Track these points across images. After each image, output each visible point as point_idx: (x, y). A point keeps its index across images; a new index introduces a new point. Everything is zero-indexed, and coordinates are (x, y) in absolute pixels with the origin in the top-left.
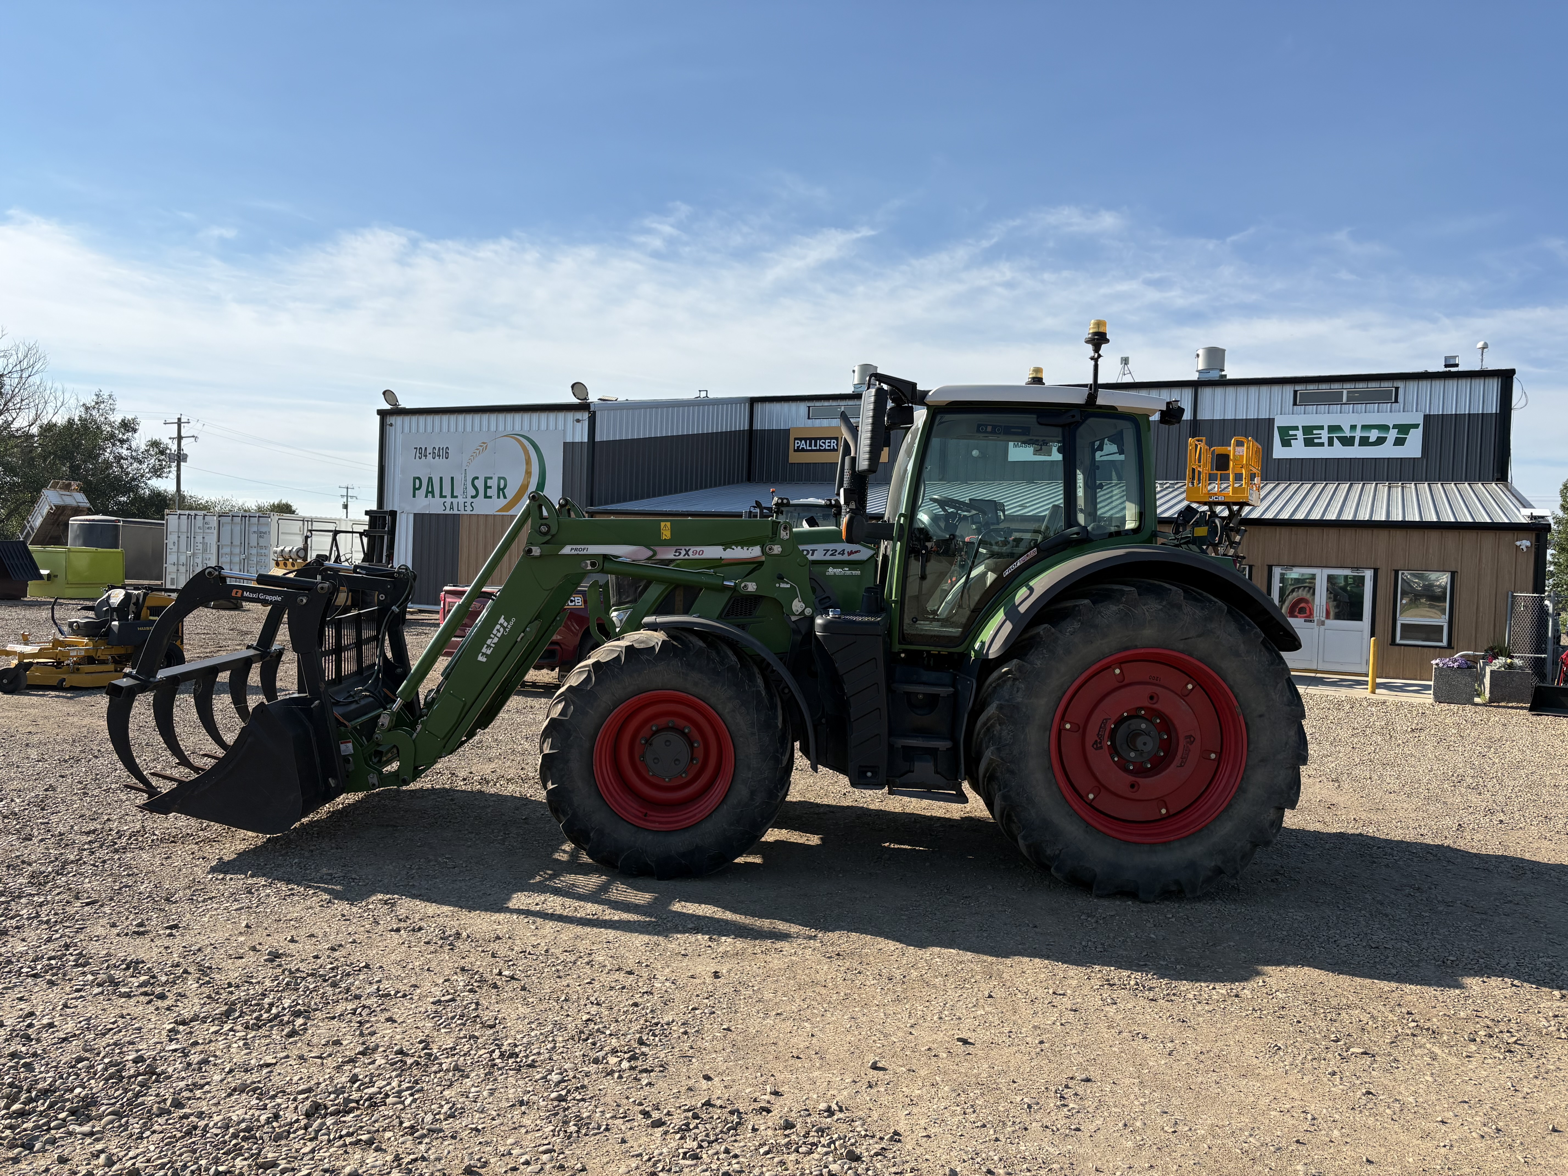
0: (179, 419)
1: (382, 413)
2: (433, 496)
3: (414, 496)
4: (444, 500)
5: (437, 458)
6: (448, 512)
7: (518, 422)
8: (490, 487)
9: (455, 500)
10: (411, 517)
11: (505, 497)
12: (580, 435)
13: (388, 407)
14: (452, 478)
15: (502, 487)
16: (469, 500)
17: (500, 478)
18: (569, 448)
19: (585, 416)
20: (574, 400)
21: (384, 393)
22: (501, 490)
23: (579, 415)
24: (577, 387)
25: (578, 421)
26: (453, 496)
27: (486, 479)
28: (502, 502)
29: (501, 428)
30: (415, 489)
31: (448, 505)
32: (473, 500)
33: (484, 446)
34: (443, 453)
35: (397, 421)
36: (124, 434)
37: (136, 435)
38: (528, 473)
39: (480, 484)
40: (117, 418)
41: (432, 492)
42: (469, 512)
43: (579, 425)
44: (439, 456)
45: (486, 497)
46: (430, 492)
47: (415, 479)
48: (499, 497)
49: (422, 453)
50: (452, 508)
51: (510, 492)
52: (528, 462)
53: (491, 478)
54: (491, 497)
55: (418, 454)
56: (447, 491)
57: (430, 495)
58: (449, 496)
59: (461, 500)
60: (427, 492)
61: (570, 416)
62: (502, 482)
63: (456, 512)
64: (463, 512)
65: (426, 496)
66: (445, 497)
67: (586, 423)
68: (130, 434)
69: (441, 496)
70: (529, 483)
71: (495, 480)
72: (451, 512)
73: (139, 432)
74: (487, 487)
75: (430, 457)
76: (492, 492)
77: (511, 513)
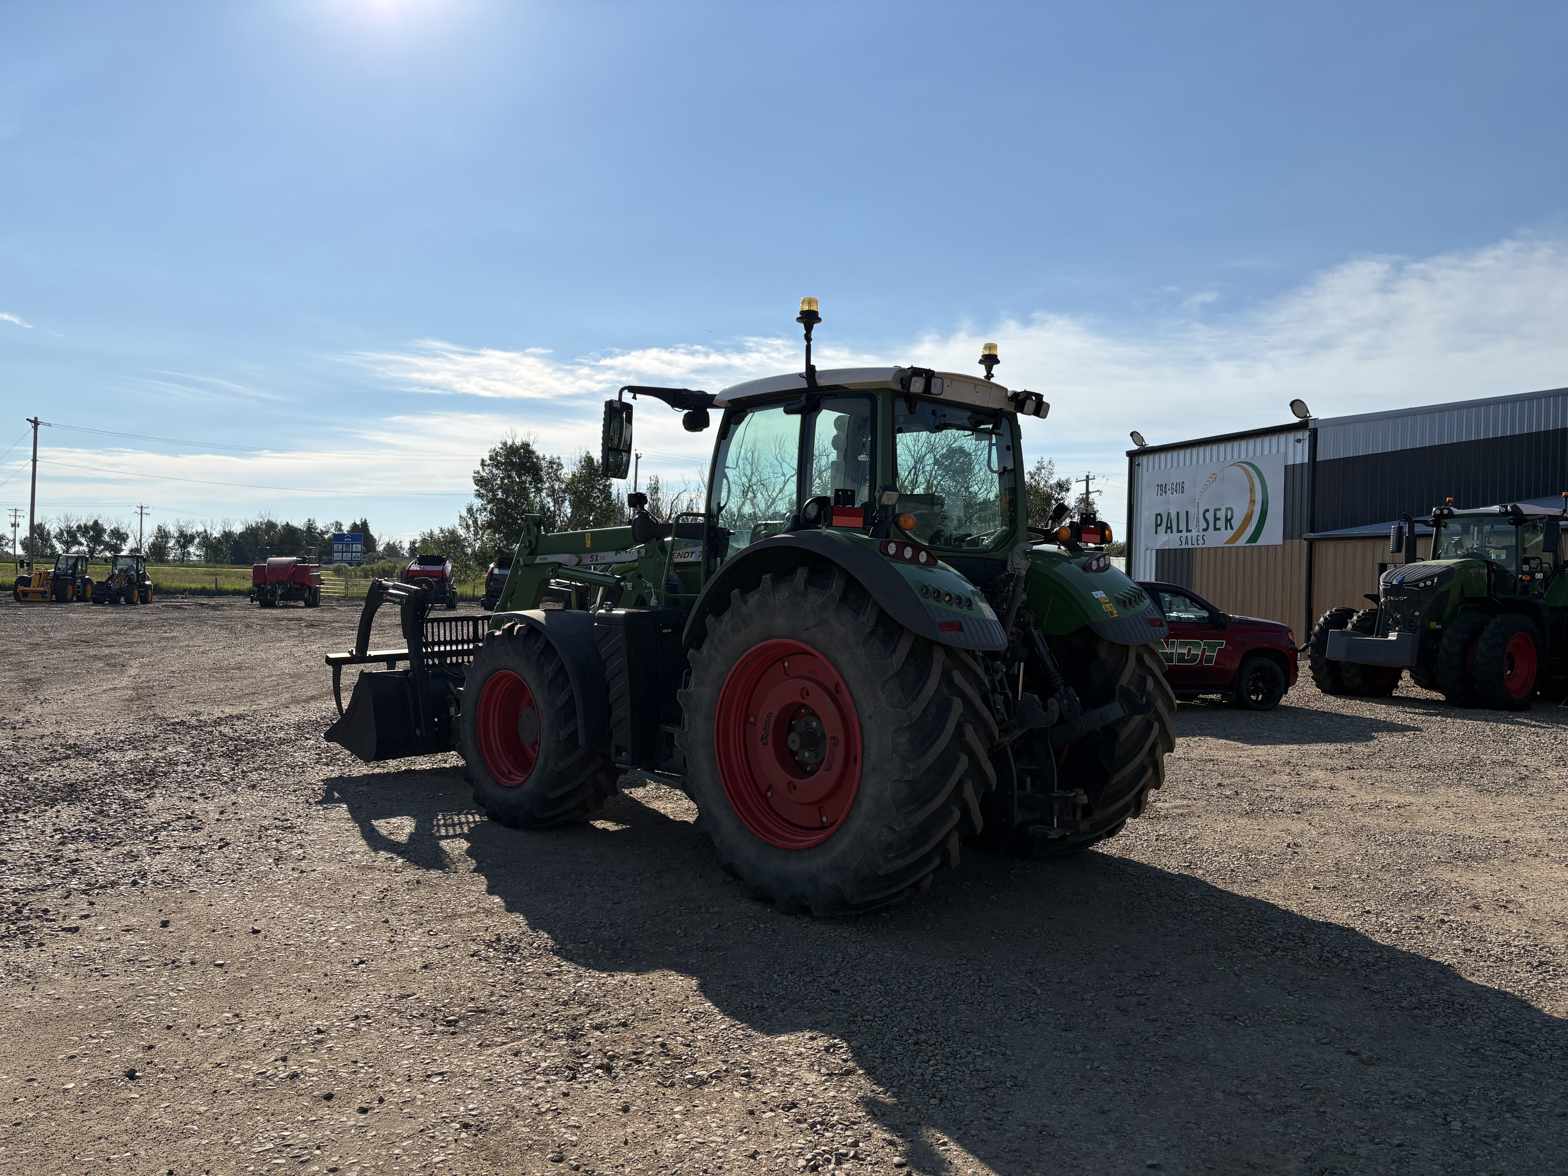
0: (1087, 477)
1: (1131, 455)
2: (1172, 532)
3: (1156, 533)
4: (1180, 534)
5: (1175, 493)
6: (1183, 546)
7: (1244, 449)
8: (1219, 519)
9: (1189, 534)
10: (1154, 552)
11: (1232, 528)
12: (1299, 454)
13: (1136, 447)
14: (1187, 512)
15: (1229, 518)
16: (1201, 533)
17: (1227, 509)
18: (1290, 471)
19: (1305, 435)
20: (1296, 420)
21: (1132, 434)
22: (1228, 521)
23: (1299, 435)
24: (1297, 405)
25: (1299, 441)
26: (1188, 531)
27: (1216, 510)
28: (1230, 533)
29: (1229, 458)
30: (1157, 526)
31: (1183, 539)
32: (1204, 533)
33: (1214, 477)
34: (1180, 488)
35: (1144, 460)
36: (1059, 494)
37: (1068, 495)
38: (1253, 502)
39: (1210, 516)
40: (1053, 481)
41: (1171, 528)
42: (1201, 546)
43: (1299, 445)
44: (1176, 491)
45: (1216, 529)
46: (1169, 528)
47: (1157, 515)
48: (1226, 529)
49: (1162, 489)
50: (1187, 543)
51: (1236, 523)
52: (1252, 490)
53: (1220, 509)
54: (1219, 529)
55: (1159, 491)
56: (1183, 527)
57: (1169, 531)
58: (1184, 531)
59: (1194, 533)
60: (1167, 528)
61: (1291, 437)
62: (1229, 512)
63: (1190, 546)
64: (1196, 546)
65: (1166, 532)
66: (1181, 531)
67: (1307, 443)
68: (1064, 493)
69: (1179, 531)
70: (1253, 512)
71: (1223, 511)
72: (1187, 547)
73: (1071, 491)
74: (1216, 519)
75: (1169, 492)
76: (1221, 524)
77: (1238, 544)
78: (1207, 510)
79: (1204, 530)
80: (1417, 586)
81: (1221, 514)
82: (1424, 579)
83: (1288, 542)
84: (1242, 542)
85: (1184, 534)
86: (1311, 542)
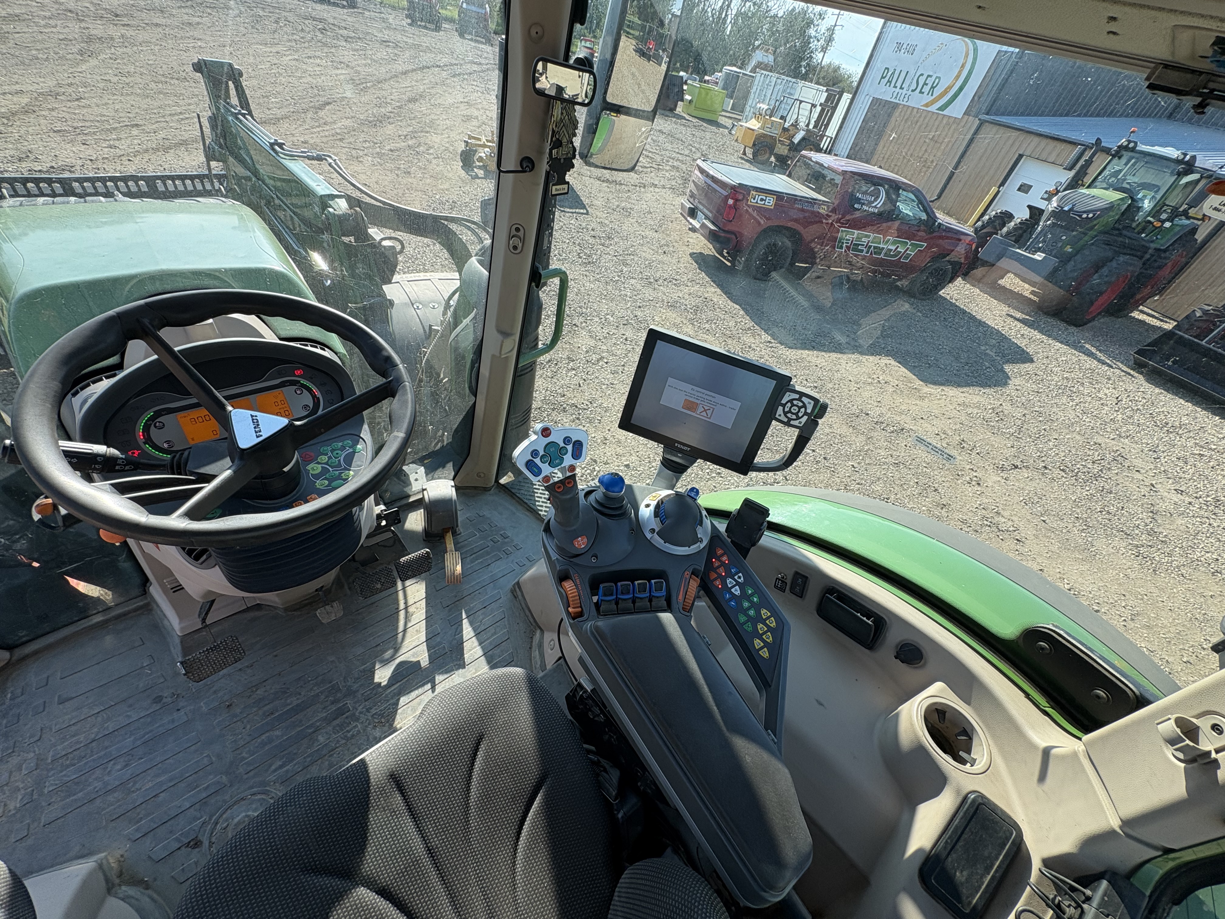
2: (890, 86)
3: (879, 83)
4: (895, 90)
5: (906, 53)
6: (892, 100)
8: (927, 84)
9: (900, 91)
10: (871, 99)
11: (932, 95)
14: (907, 73)
15: (934, 85)
16: (909, 93)
17: (937, 77)
22: (933, 88)
26: (901, 88)
27: (928, 76)
28: (929, 98)
30: (883, 77)
31: (895, 95)
32: (911, 93)
33: (941, 46)
34: (911, 50)
39: (922, 80)
41: (891, 82)
42: (904, 103)
44: (908, 51)
45: (921, 92)
48: (928, 94)
49: (900, 47)
50: (896, 98)
51: (937, 92)
52: (964, 65)
53: (931, 76)
54: (923, 93)
55: (897, 49)
56: (899, 85)
57: (888, 84)
58: (899, 88)
59: (904, 91)
60: (888, 81)
62: (937, 80)
63: (897, 101)
64: (901, 102)
65: (886, 85)
66: (897, 87)
69: (895, 87)
70: (953, 86)
71: (933, 79)
74: (925, 84)
75: (903, 51)
76: (926, 89)
77: (929, 109)
78: (922, 75)
79: (913, 91)
80: (1080, 216)
81: (930, 81)
82: (1087, 212)
83: (966, 117)
84: (933, 108)
85: (898, 90)
86: (982, 123)
